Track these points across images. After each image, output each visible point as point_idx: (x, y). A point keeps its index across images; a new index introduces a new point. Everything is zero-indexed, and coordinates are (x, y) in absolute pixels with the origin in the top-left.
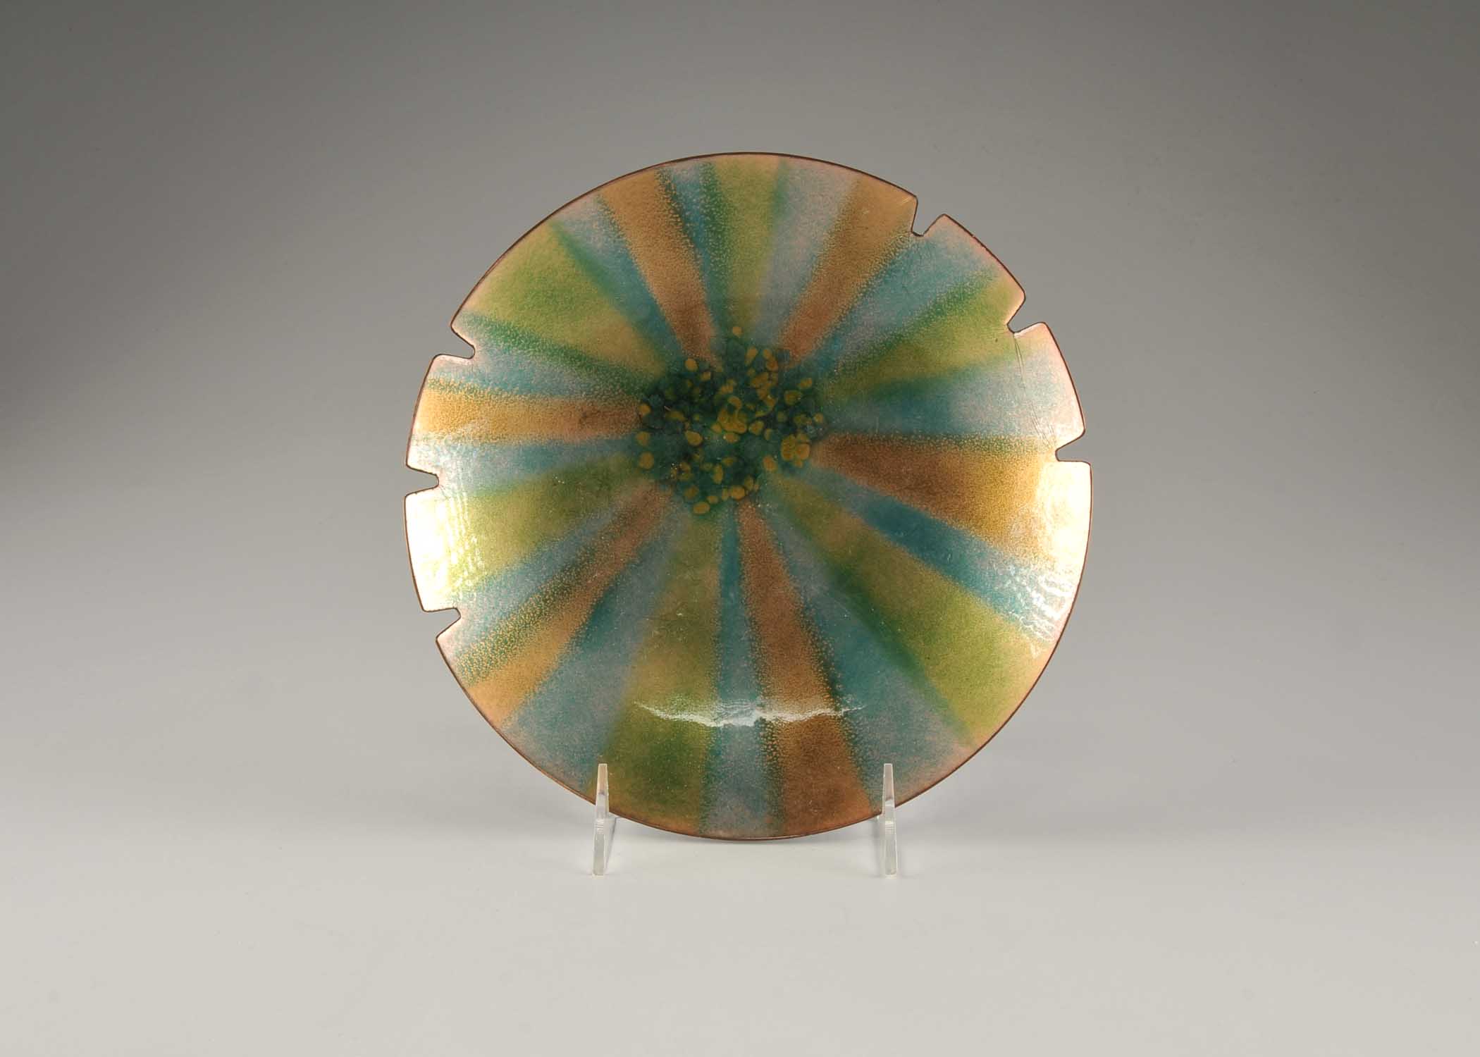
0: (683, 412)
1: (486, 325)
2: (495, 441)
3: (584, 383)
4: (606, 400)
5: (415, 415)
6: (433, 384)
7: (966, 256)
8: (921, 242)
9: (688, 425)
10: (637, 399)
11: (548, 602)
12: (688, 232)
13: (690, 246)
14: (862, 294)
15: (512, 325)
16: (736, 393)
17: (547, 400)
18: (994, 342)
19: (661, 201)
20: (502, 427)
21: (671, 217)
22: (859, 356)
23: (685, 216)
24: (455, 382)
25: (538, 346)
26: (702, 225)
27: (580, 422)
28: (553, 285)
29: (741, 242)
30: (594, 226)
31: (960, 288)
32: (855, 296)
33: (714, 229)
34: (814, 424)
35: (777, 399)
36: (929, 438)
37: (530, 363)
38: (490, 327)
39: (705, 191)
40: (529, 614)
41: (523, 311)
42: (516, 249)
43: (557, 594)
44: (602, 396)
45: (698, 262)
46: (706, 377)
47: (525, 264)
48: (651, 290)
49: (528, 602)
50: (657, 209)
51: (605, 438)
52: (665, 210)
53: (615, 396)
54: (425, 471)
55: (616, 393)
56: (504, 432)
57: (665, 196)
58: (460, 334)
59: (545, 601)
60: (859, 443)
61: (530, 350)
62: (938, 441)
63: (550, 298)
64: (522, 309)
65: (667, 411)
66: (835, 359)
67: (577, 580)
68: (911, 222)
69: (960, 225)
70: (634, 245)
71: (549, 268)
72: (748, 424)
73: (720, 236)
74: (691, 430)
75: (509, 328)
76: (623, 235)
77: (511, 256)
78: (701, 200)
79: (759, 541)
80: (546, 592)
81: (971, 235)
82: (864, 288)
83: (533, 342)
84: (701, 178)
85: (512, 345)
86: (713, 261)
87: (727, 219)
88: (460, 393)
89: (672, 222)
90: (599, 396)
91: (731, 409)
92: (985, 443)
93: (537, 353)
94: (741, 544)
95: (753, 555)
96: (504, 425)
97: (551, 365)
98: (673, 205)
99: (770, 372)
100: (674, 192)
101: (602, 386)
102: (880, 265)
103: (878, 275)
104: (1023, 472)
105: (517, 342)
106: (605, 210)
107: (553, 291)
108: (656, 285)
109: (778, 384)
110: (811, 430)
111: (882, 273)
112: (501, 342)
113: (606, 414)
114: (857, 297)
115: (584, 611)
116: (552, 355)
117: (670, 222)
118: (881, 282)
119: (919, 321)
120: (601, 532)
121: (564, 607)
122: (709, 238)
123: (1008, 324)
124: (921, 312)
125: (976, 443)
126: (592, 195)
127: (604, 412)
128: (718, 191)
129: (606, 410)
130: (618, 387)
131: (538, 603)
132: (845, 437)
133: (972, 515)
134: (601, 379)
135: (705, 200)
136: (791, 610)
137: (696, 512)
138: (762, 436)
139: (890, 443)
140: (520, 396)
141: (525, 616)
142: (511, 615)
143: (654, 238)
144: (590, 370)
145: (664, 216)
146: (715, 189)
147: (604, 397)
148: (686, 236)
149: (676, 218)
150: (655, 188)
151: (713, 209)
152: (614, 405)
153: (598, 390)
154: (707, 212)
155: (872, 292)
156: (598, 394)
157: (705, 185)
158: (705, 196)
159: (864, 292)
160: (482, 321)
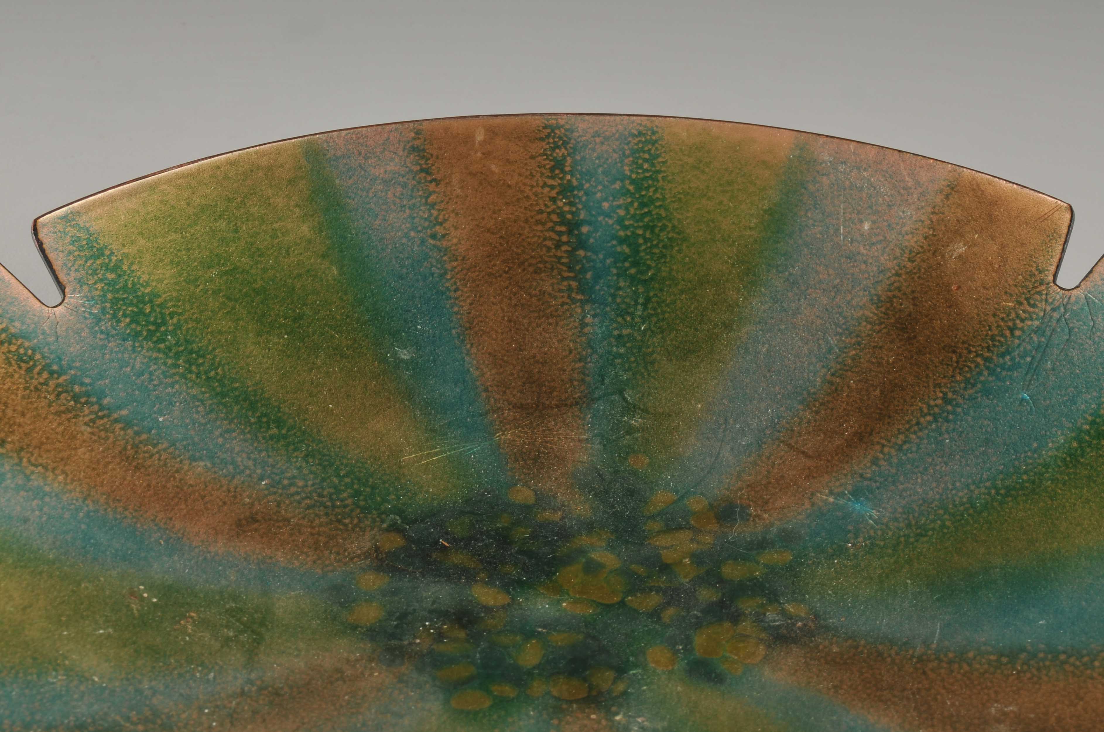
1: (106, 267)
3: (274, 467)
4: (311, 507)
8: (1074, 299)
9: (483, 576)
10: (383, 523)
12: (578, 267)
15: (160, 300)
19: (539, 190)
21: (552, 229)
22: (909, 524)
23: (579, 232)
25: (201, 365)
26: (610, 261)
27: (239, 524)
28: (272, 272)
30: (390, 195)
33: (633, 271)
34: (785, 615)
37: (171, 385)
38: (113, 276)
39: (631, 188)
41: (192, 289)
44: (303, 499)
45: (585, 333)
46: (550, 517)
50: (526, 204)
51: (282, 564)
52: (540, 212)
53: (334, 506)
55: (338, 504)
56: (61, 464)
58: (45, 248)
60: (888, 661)
61: (180, 363)
63: (257, 292)
64: (192, 282)
65: (445, 548)
66: (851, 527)
68: (1056, 260)
70: (460, 263)
71: (274, 235)
72: (630, 592)
73: (641, 288)
74: (488, 584)
75: (151, 301)
76: (443, 236)
78: (619, 207)
82: (936, 406)
83: (191, 352)
84: (627, 161)
85: (144, 335)
86: (616, 334)
87: (664, 256)
89: (551, 239)
90: (298, 498)
91: (593, 568)
93: (192, 377)
96: (65, 453)
97: (213, 410)
98: (560, 204)
99: (697, 532)
100: (568, 177)
101: (310, 483)
105: (158, 336)
106: (422, 170)
107: (268, 282)
109: (711, 550)
110: (774, 624)
112: (125, 316)
113: (302, 528)
116: (223, 394)
120: (207, 702)
124: (1062, 439)
127: (298, 525)
128: (658, 195)
129: (304, 522)
130: (345, 496)
134: (313, 472)
135: (627, 209)
137: (457, 706)
138: (654, 615)
139: (965, 667)
145: (538, 222)
146: (652, 190)
147: (308, 501)
148: (571, 275)
149: (560, 233)
150: (532, 157)
151: (640, 232)
152: (324, 519)
153: (298, 487)
154: (626, 235)
155: (954, 413)
156: (298, 493)
157: (634, 176)
158: (629, 200)
159: (934, 415)
160: (103, 255)
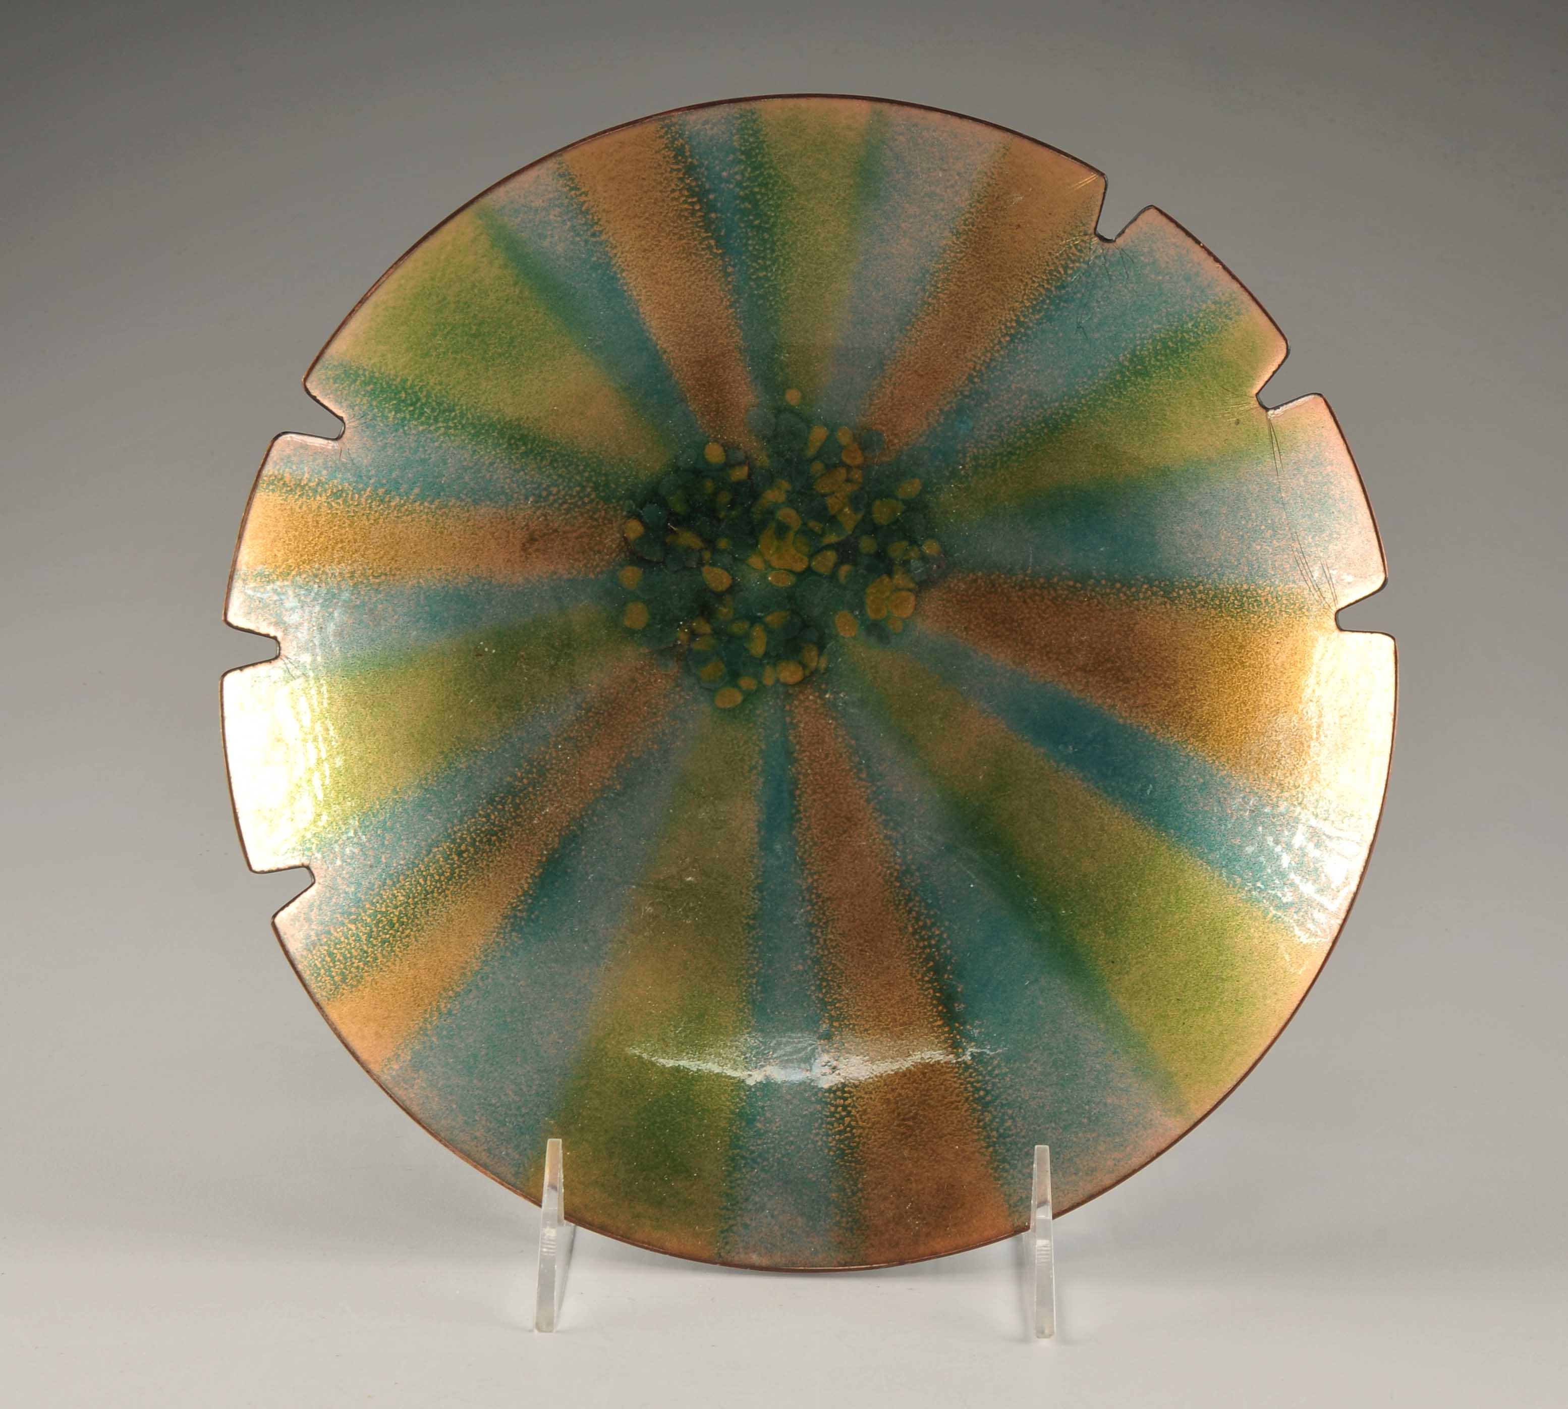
0: (700, 535)
1: (366, 383)
2: (377, 581)
3: (532, 482)
4: (568, 511)
5: (240, 537)
6: (273, 484)
7: (1188, 279)
8: (1111, 251)
9: (707, 555)
10: (622, 510)
11: (465, 855)
12: (713, 227)
13: (715, 251)
14: (1008, 338)
15: (409, 383)
16: (790, 502)
17: (468, 511)
18: (1233, 425)
19: (668, 175)
20: (389, 557)
21: (685, 202)
22: (1002, 443)
23: (708, 199)
24: (310, 480)
25: (454, 418)
26: (737, 217)
27: (524, 548)
28: (480, 315)
29: (802, 246)
30: (552, 217)
31: (1176, 332)
32: (996, 342)
33: (757, 222)
34: (924, 558)
35: (860, 516)
36: (1118, 585)
37: (440, 447)
39: (743, 157)
40: (432, 875)
41: (428, 360)
42: (418, 254)
43: (481, 842)
44: (561, 505)
45: (729, 279)
46: (740, 474)
47: (433, 279)
48: (648, 324)
49: (431, 855)
50: (660, 188)
51: (565, 577)
52: (673, 191)
53: (584, 504)
54: (257, 631)
55: (586, 500)
56: (394, 565)
57: (675, 167)
58: (318, 398)
59: (460, 854)
60: (999, 590)
61: (440, 424)
62: (1133, 590)
63: (475, 336)
64: (427, 355)
65: (675, 532)
66: (959, 447)
67: (514, 818)
68: (1095, 217)
69: (1178, 226)
70: (620, 249)
71: (474, 286)
72: (813, 556)
73: (766, 236)
74: (714, 564)
75: (404, 388)
76: (601, 232)
77: (409, 264)
78: (736, 173)
79: (827, 756)
80: (461, 838)
81: (1197, 242)
82: (1012, 327)
83: (444, 411)
84: (736, 137)
85: (408, 417)
86: (754, 277)
87: (780, 205)
88: (318, 498)
89: (686, 209)
90: (556, 505)
91: (782, 530)
92: (1215, 596)
93: (452, 431)
94: (796, 760)
95: (816, 780)
96: (393, 553)
97: (474, 451)
98: (688, 182)
99: (849, 468)
100: (690, 160)
101: (561, 487)
102: (1040, 289)
103: (1036, 305)
104: (1279, 646)
105: (417, 411)
106: (571, 189)
107: (481, 324)
108: (657, 316)
109: (862, 488)
110: (918, 568)
111: (1043, 302)
112: (390, 411)
113: (569, 535)
114: (1000, 342)
115: (527, 872)
116: (477, 434)
117: (682, 210)
118: (1042, 319)
119: (1104, 386)
120: (558, 736)
121: (491, 865)
122: (748, 239)
123: (1257, 394)
124: (1109, 370)
125: (1199, 596)
126: (550, 164)
127: (564, 532)
128: (766, 159)
129: (568, 528)
130: (589, 490)
131: (447, 858)
132: (975, 581)
133: (1191, 718)
134: (560, 476)
135: (743, 175)
136: (879, 874)
137: (720, 705)
138: (833, 576)
139: (1052, 592)
140: (420, 505)
141: (425, 881)
142: (401, 877)
143: (654, 237)
144: (541, 460)
145: (672, 200)
146: (760, 156)
147: (565, 506)
148: (710, 234)
149: (693, 204)
150: (656, 152)
151: (756, 190)
152: (581, 520)
153: (554, 495)
154: (746, 194)
155: (1026, 335)
156: (555, 501)
157: (743, 148)
158: (743, 167)
159: (1011, 335)
160: (359, 376)
